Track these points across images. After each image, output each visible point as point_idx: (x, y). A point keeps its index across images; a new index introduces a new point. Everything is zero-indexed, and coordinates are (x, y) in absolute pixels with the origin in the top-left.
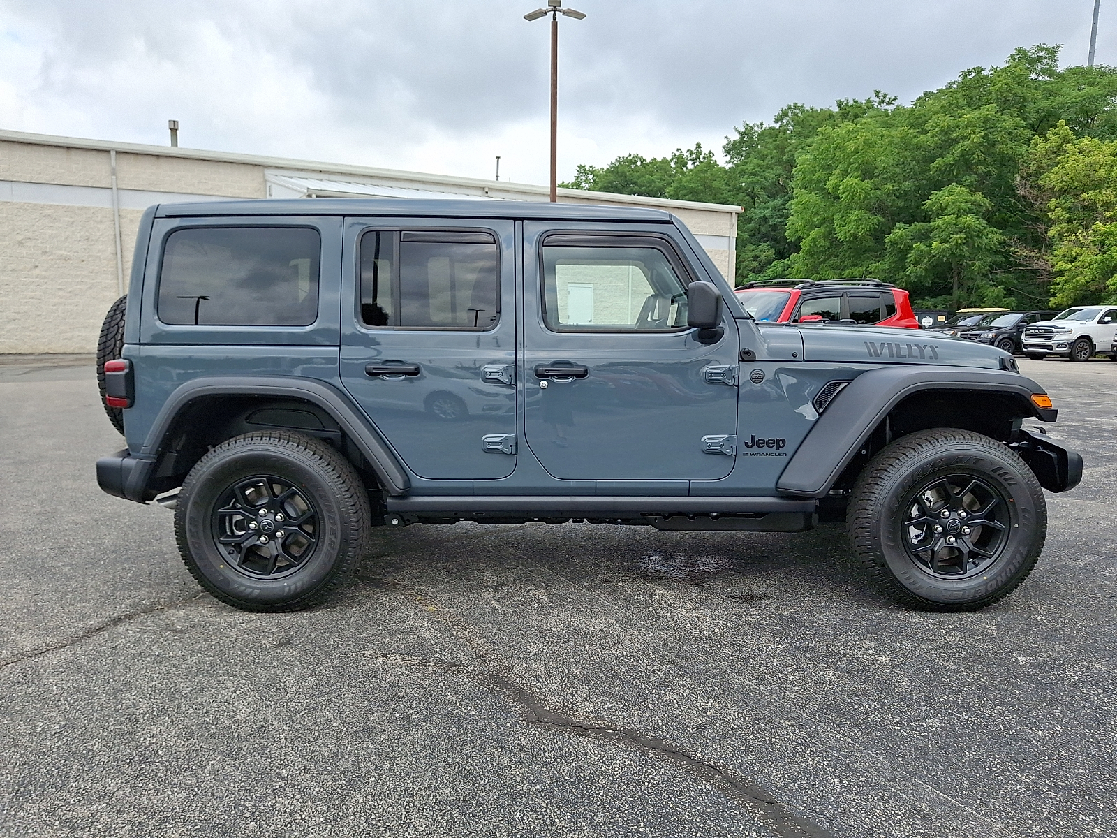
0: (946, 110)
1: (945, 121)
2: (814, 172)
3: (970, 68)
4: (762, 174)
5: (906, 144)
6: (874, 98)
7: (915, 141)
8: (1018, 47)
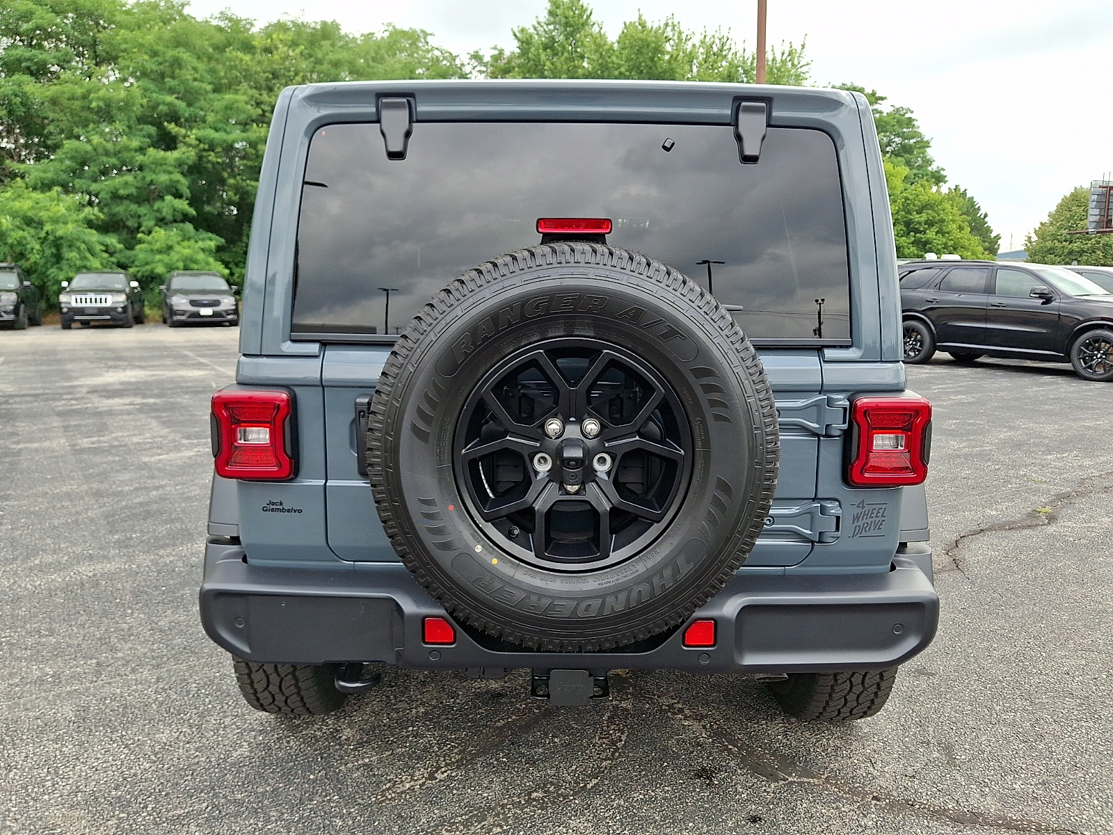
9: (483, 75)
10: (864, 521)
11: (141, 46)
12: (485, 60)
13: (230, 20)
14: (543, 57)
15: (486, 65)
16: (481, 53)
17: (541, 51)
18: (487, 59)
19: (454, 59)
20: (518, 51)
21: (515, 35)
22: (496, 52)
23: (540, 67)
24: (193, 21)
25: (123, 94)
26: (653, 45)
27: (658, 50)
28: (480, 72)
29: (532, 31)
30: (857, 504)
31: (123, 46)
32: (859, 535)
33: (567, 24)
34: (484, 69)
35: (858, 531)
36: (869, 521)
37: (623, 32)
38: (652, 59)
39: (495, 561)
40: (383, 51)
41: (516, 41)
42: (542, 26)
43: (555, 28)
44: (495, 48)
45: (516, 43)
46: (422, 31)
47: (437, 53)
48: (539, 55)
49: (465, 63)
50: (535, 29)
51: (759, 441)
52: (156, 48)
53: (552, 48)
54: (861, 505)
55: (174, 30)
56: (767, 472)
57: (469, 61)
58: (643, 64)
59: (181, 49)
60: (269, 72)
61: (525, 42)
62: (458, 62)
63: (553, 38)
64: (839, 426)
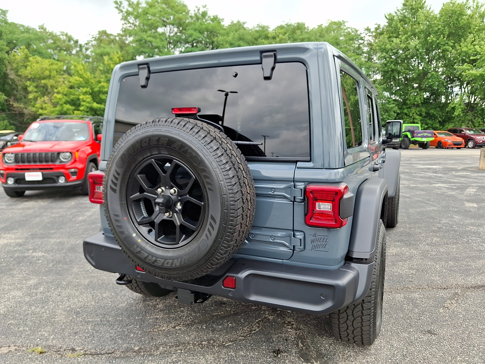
9: (371, 37)
10: (317, 243)
11: (227, 42)
12: (372, 30)
13: (261, 27)
14: (399, 25)
15: (372, 33)
16: (370, 28)
17: (398, 23)
18: (373, 29)
19: (357, 31)
20: (387, 24)
21: (386, 17)
22: (377, 26)
23: (397, 30)
24: (248, 29)
26: (458, 12)
27: (461, 14)
28: (370, 36)
29: (394, 14)
30: (313, 234)
31: (221, 43)
32: (314, 249)
33: (412, 9)
34: (371, 34)
35: (314, 248)
36: (319, 243)
37: (442, 8)
38: (457, 20)
39: (139, 241)
40: (324, 32)
41: (386, 20)
42: (399, 11)
43: (406, 11)
44: (376, 24)
45: (387, 21)
46: (343, 21)
47: (349, 30)
48: (397, 25)
49: (362, 33)
50: (396, 13)
51: (226, 200)
52: (232, 42)
53: (404, 21)
54: (315, 235)
55: (239, 34)
56: (231, 213)
57: (364, 32)
58: (452, 22)
59: (241, 41)
61: (391, 20)
62: (359, 33)
63: (405, 17)
64: (299, 197)
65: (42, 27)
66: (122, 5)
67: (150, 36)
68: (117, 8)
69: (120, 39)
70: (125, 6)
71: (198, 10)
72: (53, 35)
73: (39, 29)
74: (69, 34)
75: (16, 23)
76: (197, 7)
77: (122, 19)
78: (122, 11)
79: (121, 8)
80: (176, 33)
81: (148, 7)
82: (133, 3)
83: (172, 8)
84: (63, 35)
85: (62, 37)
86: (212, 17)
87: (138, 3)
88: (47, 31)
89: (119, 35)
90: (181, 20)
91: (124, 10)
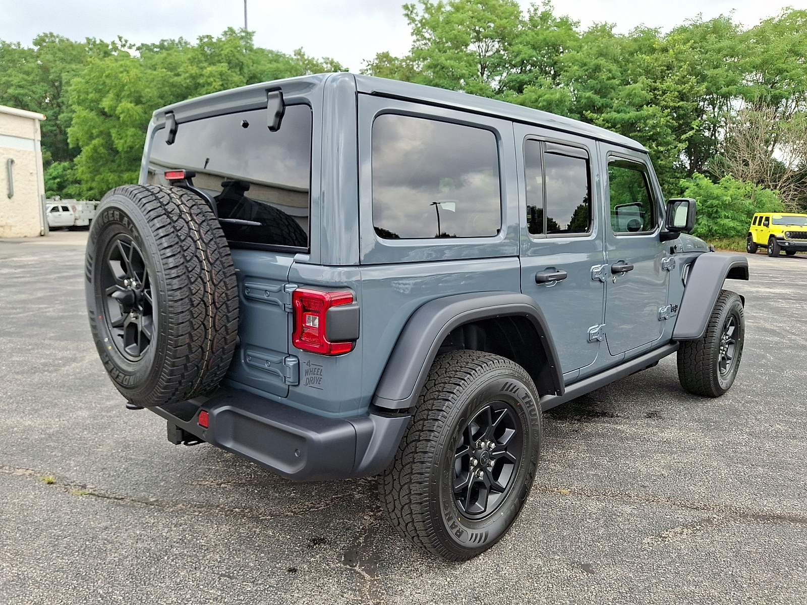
0: (192, 61)
1: (194, 70)
2: (87, 93)
3: (205, 34)
4: (29, 87)
5: (165, 82)
6: (117, 41)
7: (171, 81)
8: (230, 26)
10: (311, 376)
25: (558, 96)
35: (309, 382)
39: (110, 348)
52: (585, 60)
54: (309, 364)
59: (602, 58)
60: (665, 66)
64: (289, 306)
65: (299, 53)
66: (415, 11)
67: (450, 59)
68: (407, 15)
69: (408, 65)
70: (420, 12)
71: (536, 10)
72: (313, 64)
73: (295, 55)
74: (335, 61)
75: (264, 48)
76: (533, 6)
77: (412, 34)
78: (414, 20)
79: (414, 15)
80: (498, 51)
81: (453, 10)
82: (432, 5)
83: (492, 9)
84: (327, 63)
85: (325, 66)
86: (559, 20)
87: (440, 6)
88: (306, 57)
89: (408, 58)
90: (505, 28)
91: (418, 18)
